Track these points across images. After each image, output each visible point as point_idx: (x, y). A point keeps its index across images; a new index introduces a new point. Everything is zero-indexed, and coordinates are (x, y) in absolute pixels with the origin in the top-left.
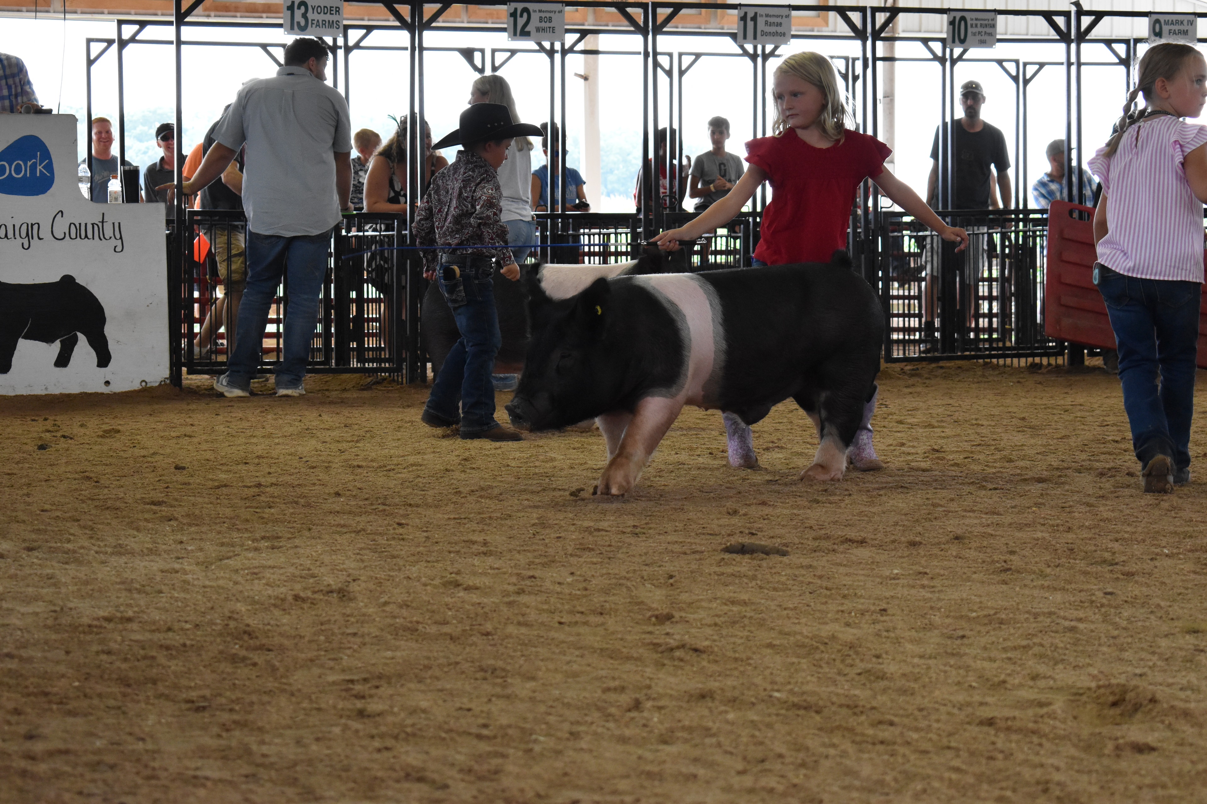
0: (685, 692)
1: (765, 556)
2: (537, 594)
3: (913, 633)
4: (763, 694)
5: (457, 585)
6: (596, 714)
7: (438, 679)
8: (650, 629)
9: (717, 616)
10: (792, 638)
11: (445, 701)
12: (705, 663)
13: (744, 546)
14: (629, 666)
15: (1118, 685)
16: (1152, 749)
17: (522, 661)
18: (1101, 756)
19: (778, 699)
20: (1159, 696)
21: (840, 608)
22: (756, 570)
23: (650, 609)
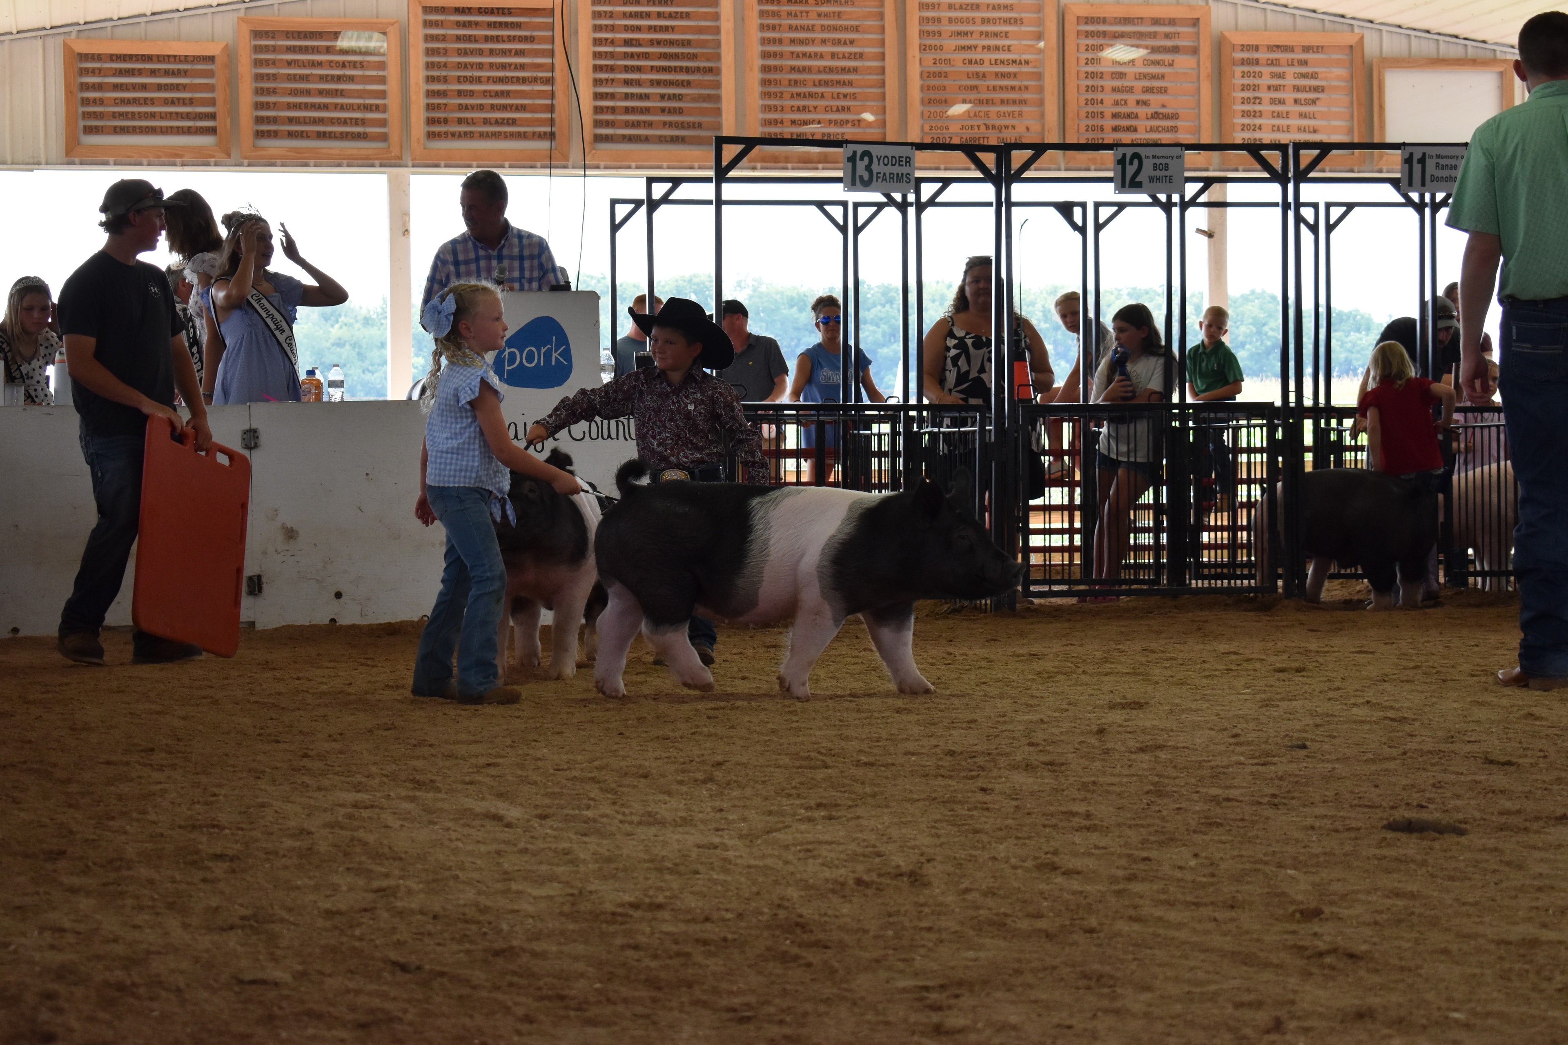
0: (1338, 1009)
1: (1436, 835)
2: (1152, 881)
4: (1437, 1014)
5: (1054, 868)
6: (1228, 1036)
7: (1030, 986)
8: (1294, 927)
9: (1377, 911)
10: (1472, 942)
11: (1039, 1015)
12: (1362, 973)
13: (1409, 822)
14: (1267, 975)
17: (1133, 966)
19: (1456, 1021)
21: (1534, 904)
22: (1427, 854)
23: (1293, 902)
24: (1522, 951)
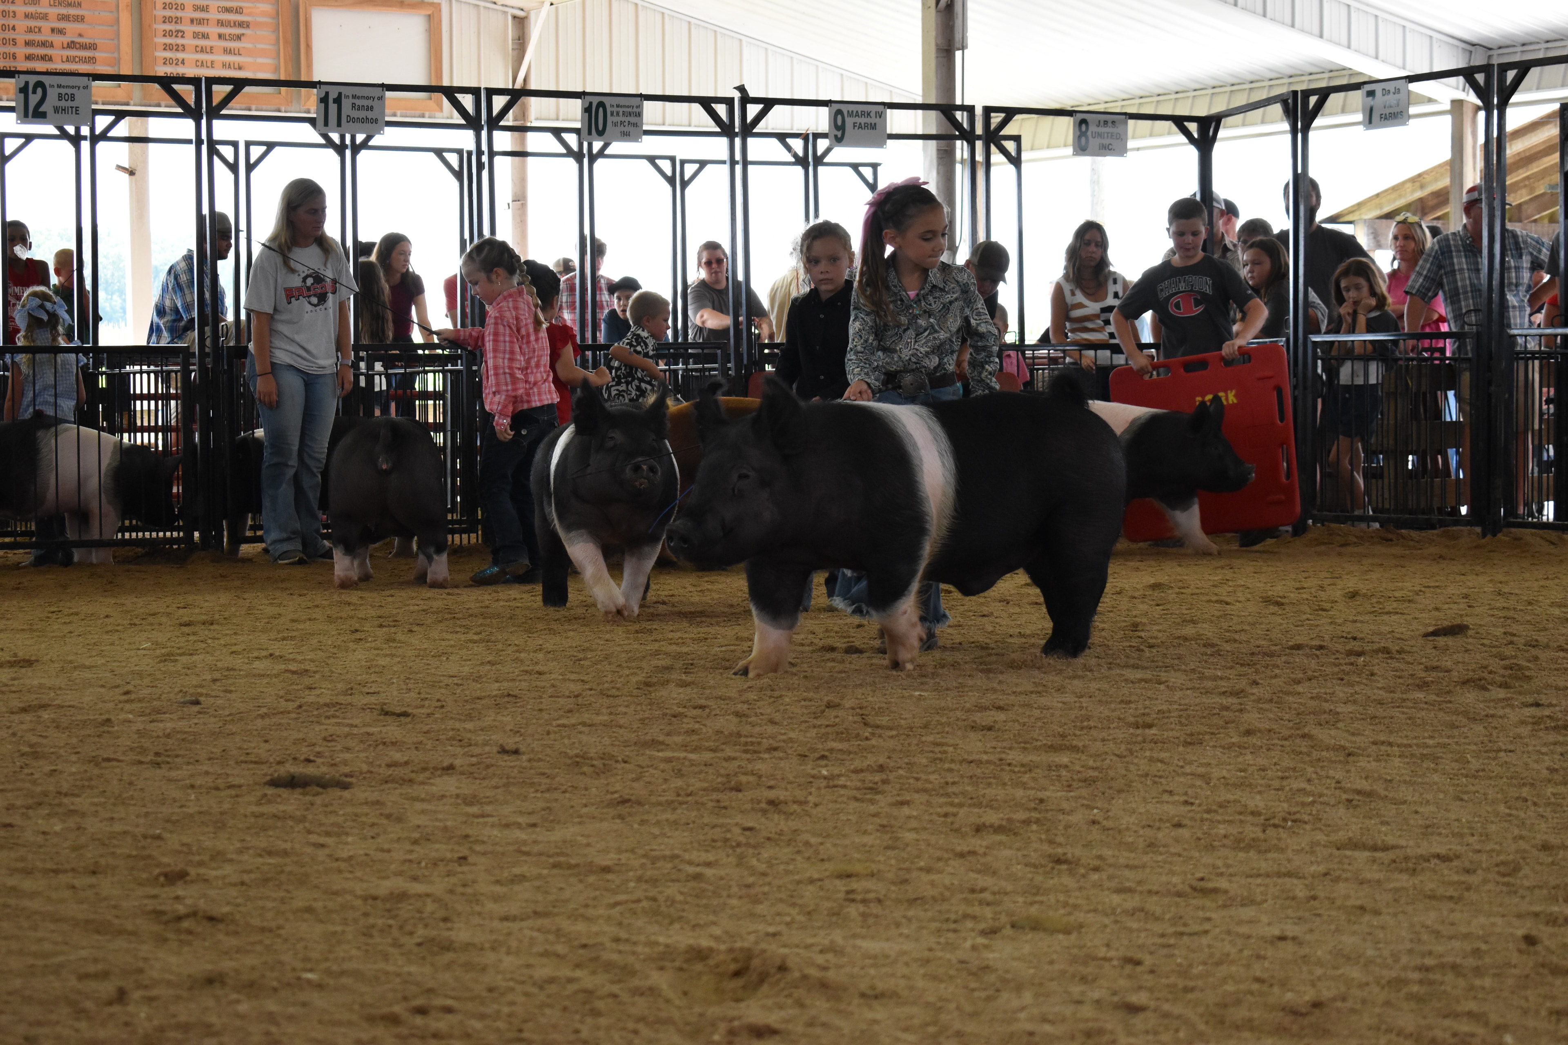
0: (189, 976)
1: (320, 790)
2: (11, 848)
3: (498, 889)
4: (290, 975)
6: (65, 1011)
8: (156, 891)
9: (246, 871)
10: (339, 899)
12: (221, 936)
13: (293, 777)
14: (121, 943)
15: (742, 949)
16: (775, 1032)
19: (309, 981)
20: (790, 963)
21: (408, 857)
22: (307, 809)
23: (158, 865)
24: (388, 906)
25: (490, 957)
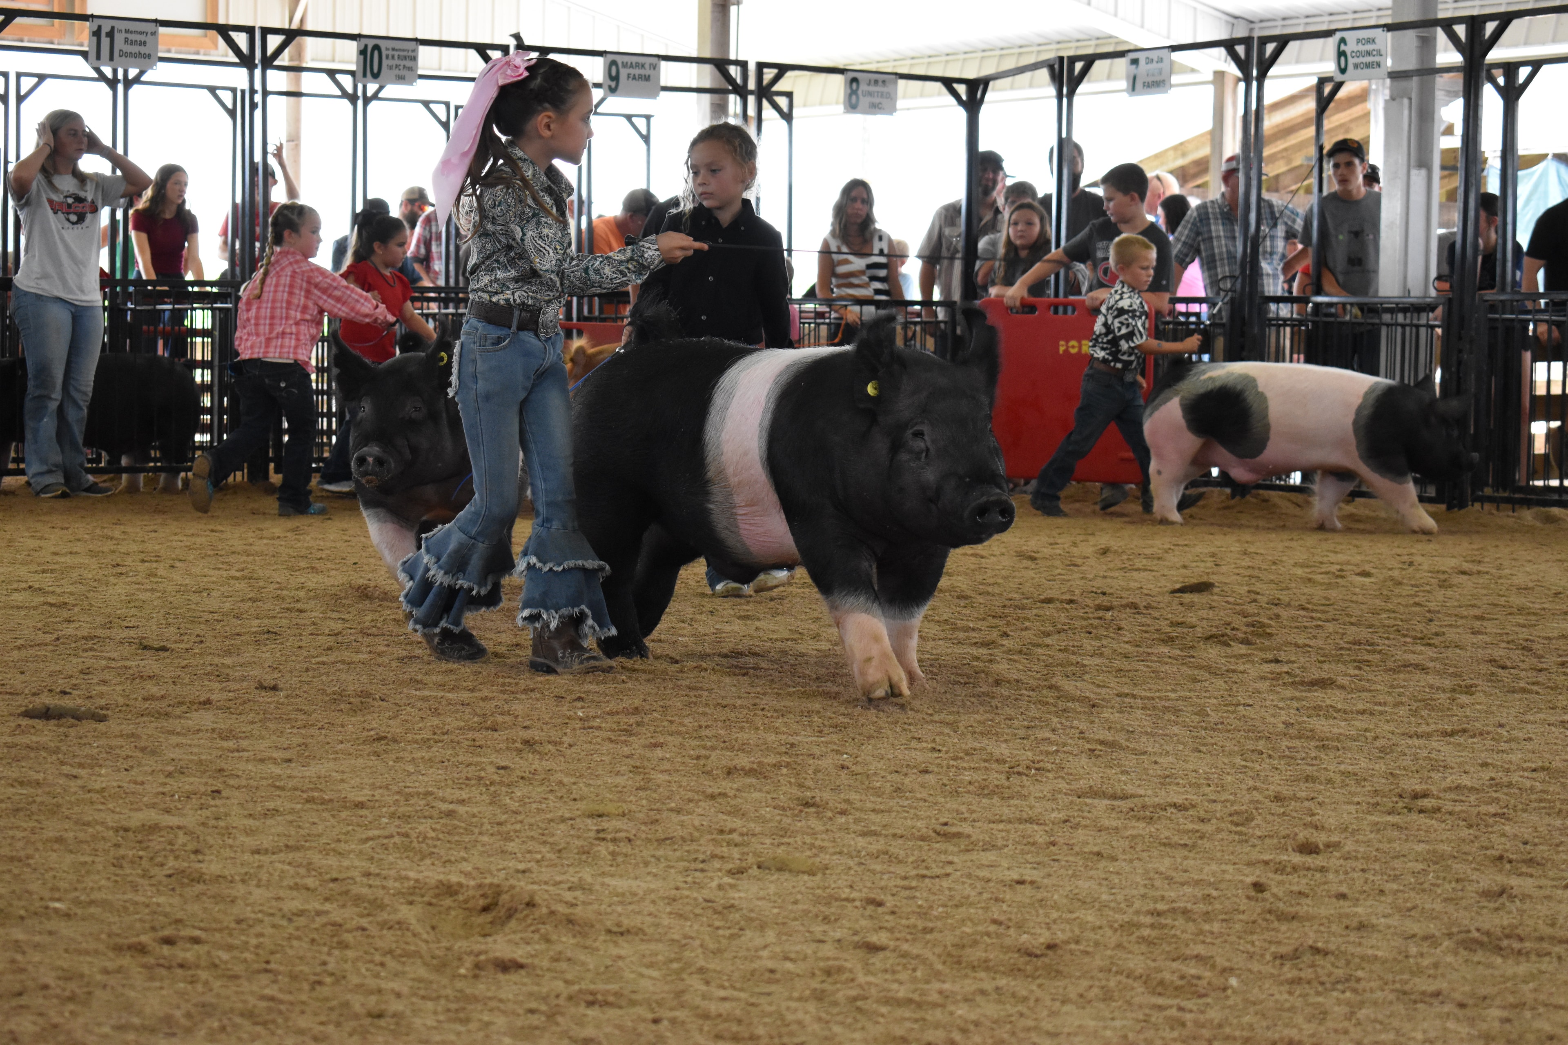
1: (75, 722)
3: (250, 822)
4: (38, 904)
10: (90, 830)
13: (48, 709)
15: (491, 885)
16: (521, 966)
18: (455, 976)
19: (56, 910)
20: (538, 899)
21: (161, 789)
22: (61, 741)
24: (140, 837)
25: (240, 890)
